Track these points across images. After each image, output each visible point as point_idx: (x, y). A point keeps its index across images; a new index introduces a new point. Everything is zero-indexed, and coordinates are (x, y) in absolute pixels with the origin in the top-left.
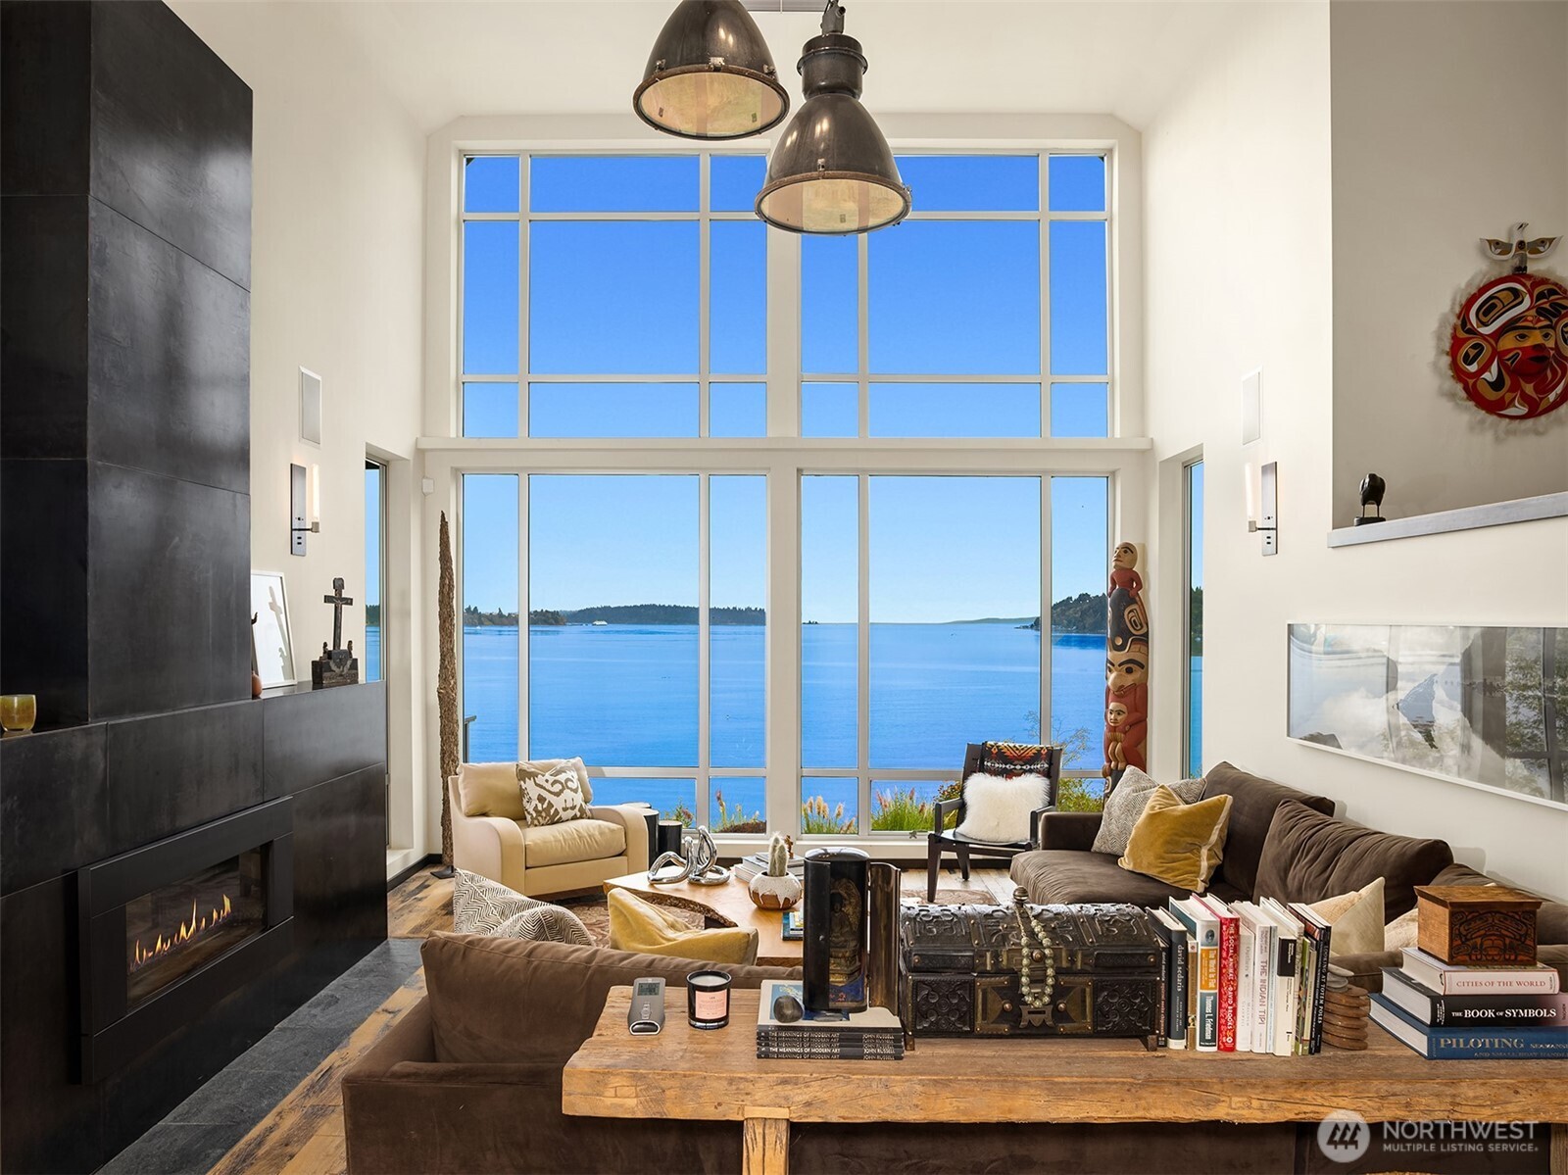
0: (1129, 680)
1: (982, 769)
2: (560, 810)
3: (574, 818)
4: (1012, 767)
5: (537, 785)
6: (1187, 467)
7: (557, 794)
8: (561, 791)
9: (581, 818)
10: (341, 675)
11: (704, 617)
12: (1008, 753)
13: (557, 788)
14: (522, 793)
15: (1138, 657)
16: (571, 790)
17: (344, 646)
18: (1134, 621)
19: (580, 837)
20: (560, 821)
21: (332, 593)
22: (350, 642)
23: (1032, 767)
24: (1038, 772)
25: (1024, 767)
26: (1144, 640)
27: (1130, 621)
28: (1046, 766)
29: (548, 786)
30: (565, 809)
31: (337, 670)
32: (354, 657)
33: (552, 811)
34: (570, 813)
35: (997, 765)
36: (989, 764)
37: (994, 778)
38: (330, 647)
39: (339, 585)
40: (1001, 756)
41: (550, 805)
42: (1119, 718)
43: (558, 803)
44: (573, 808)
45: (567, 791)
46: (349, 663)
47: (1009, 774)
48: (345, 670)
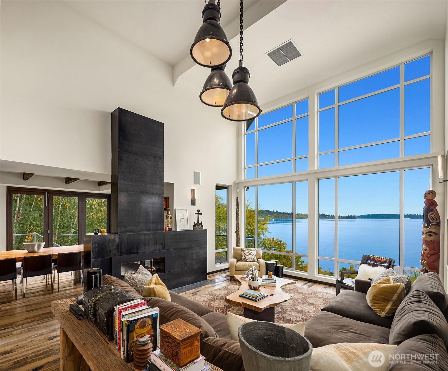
0: (430, 239)
1: (366, 263)
2: (248, 259)
3: (252, 261)
4: (377, 264)
5: (244, 253)
7: (248, 256)
8: (249, 255)
9: (254, 261)
10: (198, 228)
12: (376, 259)
13: (248, 254)
14: (242, 254)
15: (434, 231)
16: (251, 255)
17: (200, 222)
18: (432, 218)
20: (248, 261)
21: (197, 212)
23: (383, 265)
25: (381, 264)
26: (438, 225)
28: (388, 265)
29: (246, 254)
30: (249, 259)
31: (197, 227)
33: (246, 259)
34: (251, 260)
35: (372, 262)
36: (369, 262)
37: (369, 266)
38: (196, 222)
39: (199, 211)
40: (374, 260)
41: (246, 258)
42: (425, 252)
43: (247, 257)
44: (251, 259)
45: (250, 255)
46: (201, 226)
47: (374, 265)
48: (200, 227)
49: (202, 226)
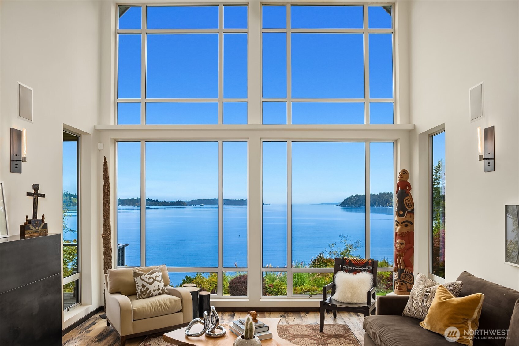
0: (405, 230)
1: (342, 269)
2: (152, 291)
3: (159, 294)
4: (356, 268)
5: (142, 279)
6: (431, 137)
7: (151, 284)
8: (153, 282)
9: (163, 294)
10: (36, 232)
11: (220, 203)
12: (354, 262)
13: (151, 280)
14: (135, 283)
15: (409, 219)
16: (158, 281)
17: (39, 217)
18: (408, 204)
19: (160, 305)
20: (152, 296)
21: (32, 191)
22: (43, 216)
23: (365, 268)
24: (367, 271)
25: (361, 269)
26: (412, 212)
27: (406, 204)
28: (371, 268)
29: (147, 280)
30: (154, 290)
31: (34, 229)
32: (45, 222)
33: (148, 292)
34: (157, 292)
35: (349, 268)
36: (345, 267)
37: (348, 274)
39: (36, 187)
40: (350, 263)
41: (148, 289)
42: (402, 246)
43: (151, 288)
44: (159, 289)
45: (156, 282)
46: (42, 225)
47: (355, 272)
48: (40, 229)
49: (46, 226)
